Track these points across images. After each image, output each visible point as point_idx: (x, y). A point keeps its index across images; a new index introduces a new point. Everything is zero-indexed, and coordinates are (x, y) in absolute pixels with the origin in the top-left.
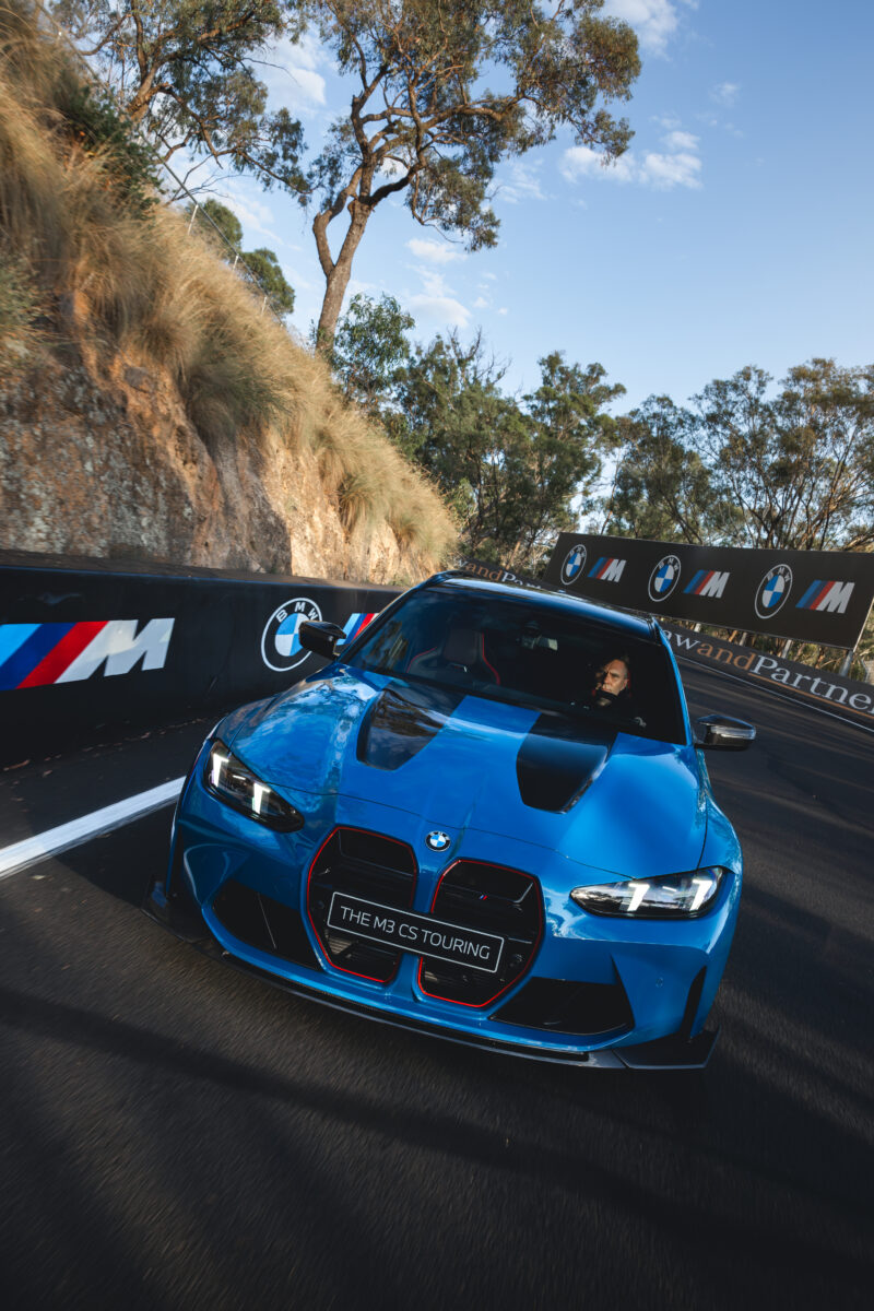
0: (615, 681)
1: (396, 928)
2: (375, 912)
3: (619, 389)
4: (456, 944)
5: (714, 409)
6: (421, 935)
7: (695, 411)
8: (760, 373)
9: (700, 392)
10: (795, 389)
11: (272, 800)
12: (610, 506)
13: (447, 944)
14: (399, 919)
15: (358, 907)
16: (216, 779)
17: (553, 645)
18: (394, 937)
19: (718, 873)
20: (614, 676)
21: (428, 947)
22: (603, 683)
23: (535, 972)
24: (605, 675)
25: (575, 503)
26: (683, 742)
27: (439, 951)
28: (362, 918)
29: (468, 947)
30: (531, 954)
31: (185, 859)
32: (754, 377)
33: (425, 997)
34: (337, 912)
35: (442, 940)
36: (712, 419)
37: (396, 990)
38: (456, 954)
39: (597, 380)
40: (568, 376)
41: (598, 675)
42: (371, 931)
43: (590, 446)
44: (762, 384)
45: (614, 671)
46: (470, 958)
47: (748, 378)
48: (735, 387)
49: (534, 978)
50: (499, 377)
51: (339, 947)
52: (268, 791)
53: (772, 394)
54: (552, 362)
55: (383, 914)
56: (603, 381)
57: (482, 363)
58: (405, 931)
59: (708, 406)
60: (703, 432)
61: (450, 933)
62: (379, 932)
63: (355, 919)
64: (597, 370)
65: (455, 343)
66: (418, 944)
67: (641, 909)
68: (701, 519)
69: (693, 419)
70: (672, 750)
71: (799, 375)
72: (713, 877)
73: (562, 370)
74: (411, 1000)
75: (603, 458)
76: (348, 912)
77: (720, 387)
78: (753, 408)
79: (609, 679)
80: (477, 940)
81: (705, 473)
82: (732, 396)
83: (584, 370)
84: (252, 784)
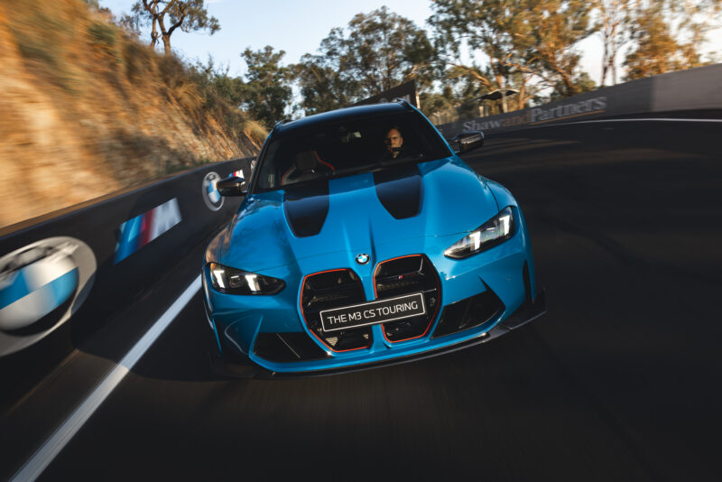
0: (397, 141)
1: (362, 315)
2: (346, 312)
3: (282, 53)
4: (397, 308)
5: (328, 50)
6: (377, 312)
7: (320, 54)
8: (338, 29)
9: (319, 47)
10: (355, 30)
11: (259, 280)
12: (303, 105)
13: (393, 310)
14: (361, 310)
15: (336, 314)
16: (222, 285)
17: (358, 135)
18: (364, 320)
19: (509, 209)
20: (394, 138)
21: (384, 317)
22: (391, 144)
23: (445, 303)
24: (390, 140)
25: (287, 110)
26: (450, 155)
27: (390, 316)
28: (341, 318)
29: (404, 307)
30: (439, 295)
31: (227, 336)
32: (337, 32)
33: (393, 344)
34: (327, 322)
35: (389, 310)
36: (329, 54)
37: (377, 347)
38: (400, 314)
39: (270, 53)
40: (258, 57)
41: (386, 141)
42: (349, 323)
43: (283, 83)
44: (341, 33)
45: (394, 136)
46: (408, 312)
47: (334, 33)
48: (332, 39)
49: (446, 307)
50: (228, 70)
51: (333, 341)
52: (255, 276)
53: (347, 36)
54: (247, 53)
55: (352, 311)
56: (274, 52)
57: (215, 67)
58: (368, 314)
59: (325, 51)
60: (328, 61)
61: (391, 304)
62: (354, 322)
63: (338, 321)
64: (269, 49)
65: (200, 64)
66: (378, 318)
67: (482, 245)
68: (344, 93)
69: (322, 57)
70: (447, 161)
71: (353, 24)
72: (508, 213)
73: (254, 55)
74: (385, 349)
75: (291, 86)
76: (333, 319)
77: (326, 41)
78: (343, 43)
79: (393, 141)
80: (407, 301)
81: (337, 75)
82: (332, 43)
83: (263, 51)
84: (244, 277)
